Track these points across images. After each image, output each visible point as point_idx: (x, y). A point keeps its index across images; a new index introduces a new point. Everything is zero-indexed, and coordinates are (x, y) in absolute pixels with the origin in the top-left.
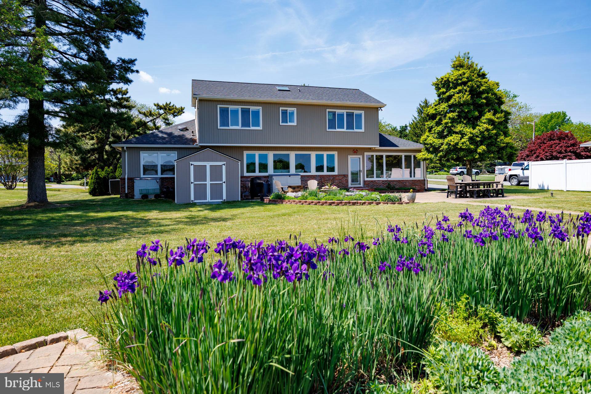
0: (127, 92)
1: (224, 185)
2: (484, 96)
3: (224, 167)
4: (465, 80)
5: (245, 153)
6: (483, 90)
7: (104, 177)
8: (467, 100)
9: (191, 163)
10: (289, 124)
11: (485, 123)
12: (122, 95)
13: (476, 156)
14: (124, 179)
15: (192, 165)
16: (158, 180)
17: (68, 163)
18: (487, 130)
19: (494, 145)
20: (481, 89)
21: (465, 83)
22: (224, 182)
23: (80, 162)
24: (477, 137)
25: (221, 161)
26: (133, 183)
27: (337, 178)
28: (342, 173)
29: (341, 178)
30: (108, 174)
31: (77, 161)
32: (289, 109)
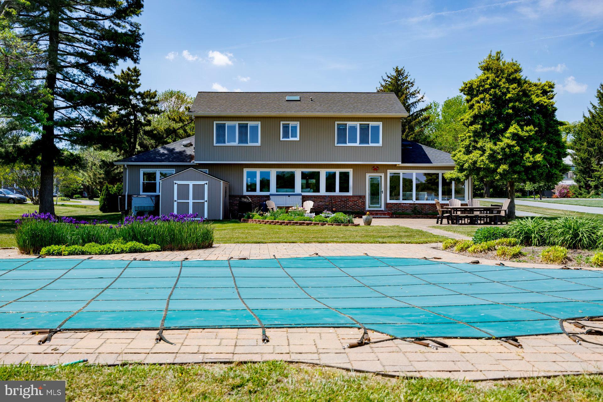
0: (156, 95)
1: (206, 204)
2: (511, 105)
3: (206, 186)
4: (487, 86)
5: (246, 170)
6: (509, 98)
7: (115, 194)
8: (490, 111)
9: (175, 182)
10: (291, 139)
11: (508, 138)
12: (150, 99)
13: (496, 177)
14: (125, 195)
15: (175, 184)
16: (153, 198)
17: (92, 177)
18: (509, 146)
19: (519, 164)
20: (507, 97)
21: (486, 91)
22: (206, 201)
23: (103, 176)
24: (499, 153)
25: (203, 180)
26: (131, 199)
27: (352, 199)
28: (357, 194)
29: (356, 199)
30: (119, 190)
31: (100, 174)
32: (292, 124)
